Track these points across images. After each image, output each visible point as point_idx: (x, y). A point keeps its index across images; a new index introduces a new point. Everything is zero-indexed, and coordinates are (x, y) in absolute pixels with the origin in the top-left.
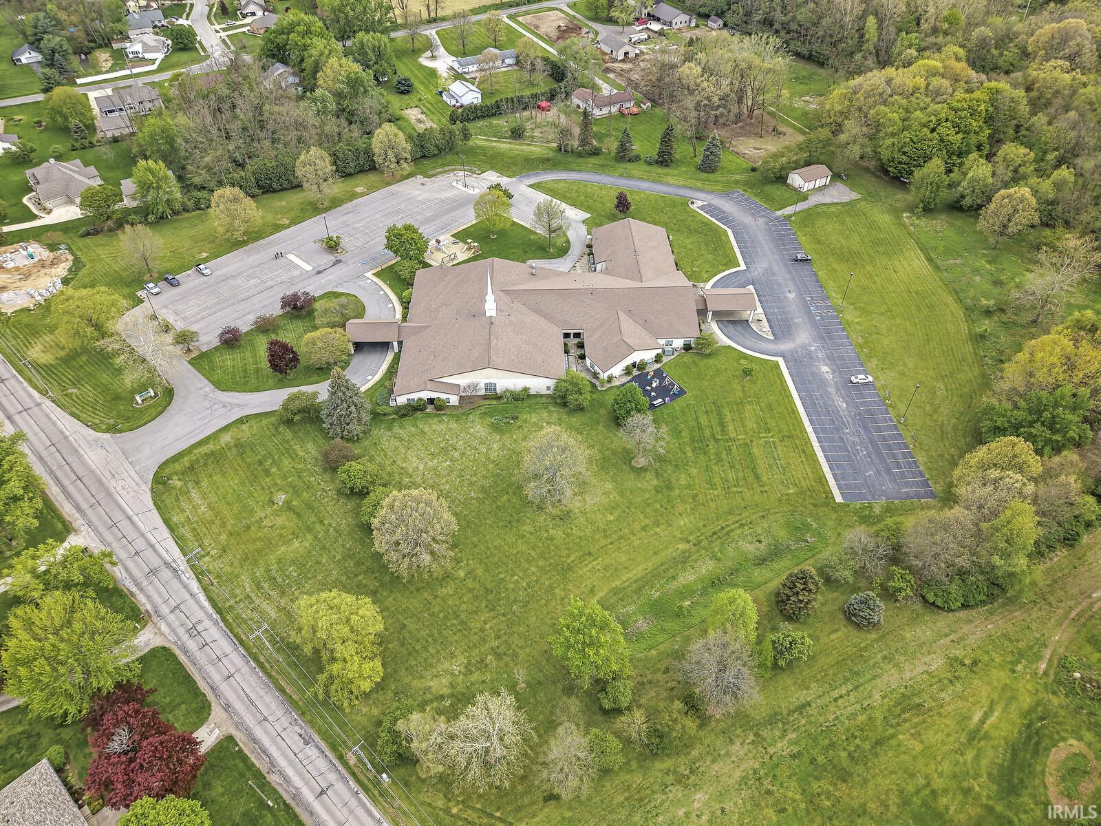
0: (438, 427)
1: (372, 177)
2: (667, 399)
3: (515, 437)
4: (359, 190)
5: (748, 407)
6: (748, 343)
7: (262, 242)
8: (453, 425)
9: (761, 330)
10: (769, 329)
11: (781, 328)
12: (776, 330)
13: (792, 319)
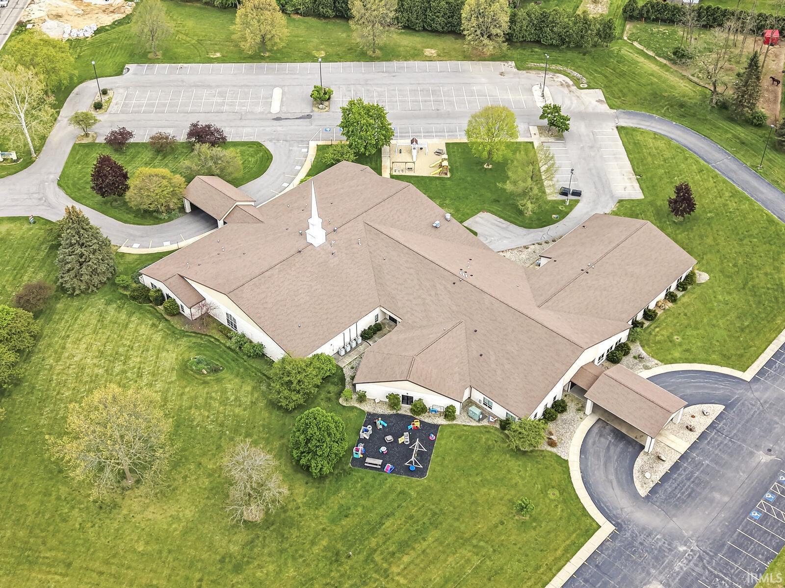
0: (144, 330)
1: (448, 43)
2: (389, 466)
3: (187, 390)
4: (428, 52)
5: (466, 552)
6: (598, 475)
7: (277, 65)
8: (158, 337)
9: (643, 472)
10: (657, 478)
11: (676, 488)
12: (666, 485)
13: (713, 489)
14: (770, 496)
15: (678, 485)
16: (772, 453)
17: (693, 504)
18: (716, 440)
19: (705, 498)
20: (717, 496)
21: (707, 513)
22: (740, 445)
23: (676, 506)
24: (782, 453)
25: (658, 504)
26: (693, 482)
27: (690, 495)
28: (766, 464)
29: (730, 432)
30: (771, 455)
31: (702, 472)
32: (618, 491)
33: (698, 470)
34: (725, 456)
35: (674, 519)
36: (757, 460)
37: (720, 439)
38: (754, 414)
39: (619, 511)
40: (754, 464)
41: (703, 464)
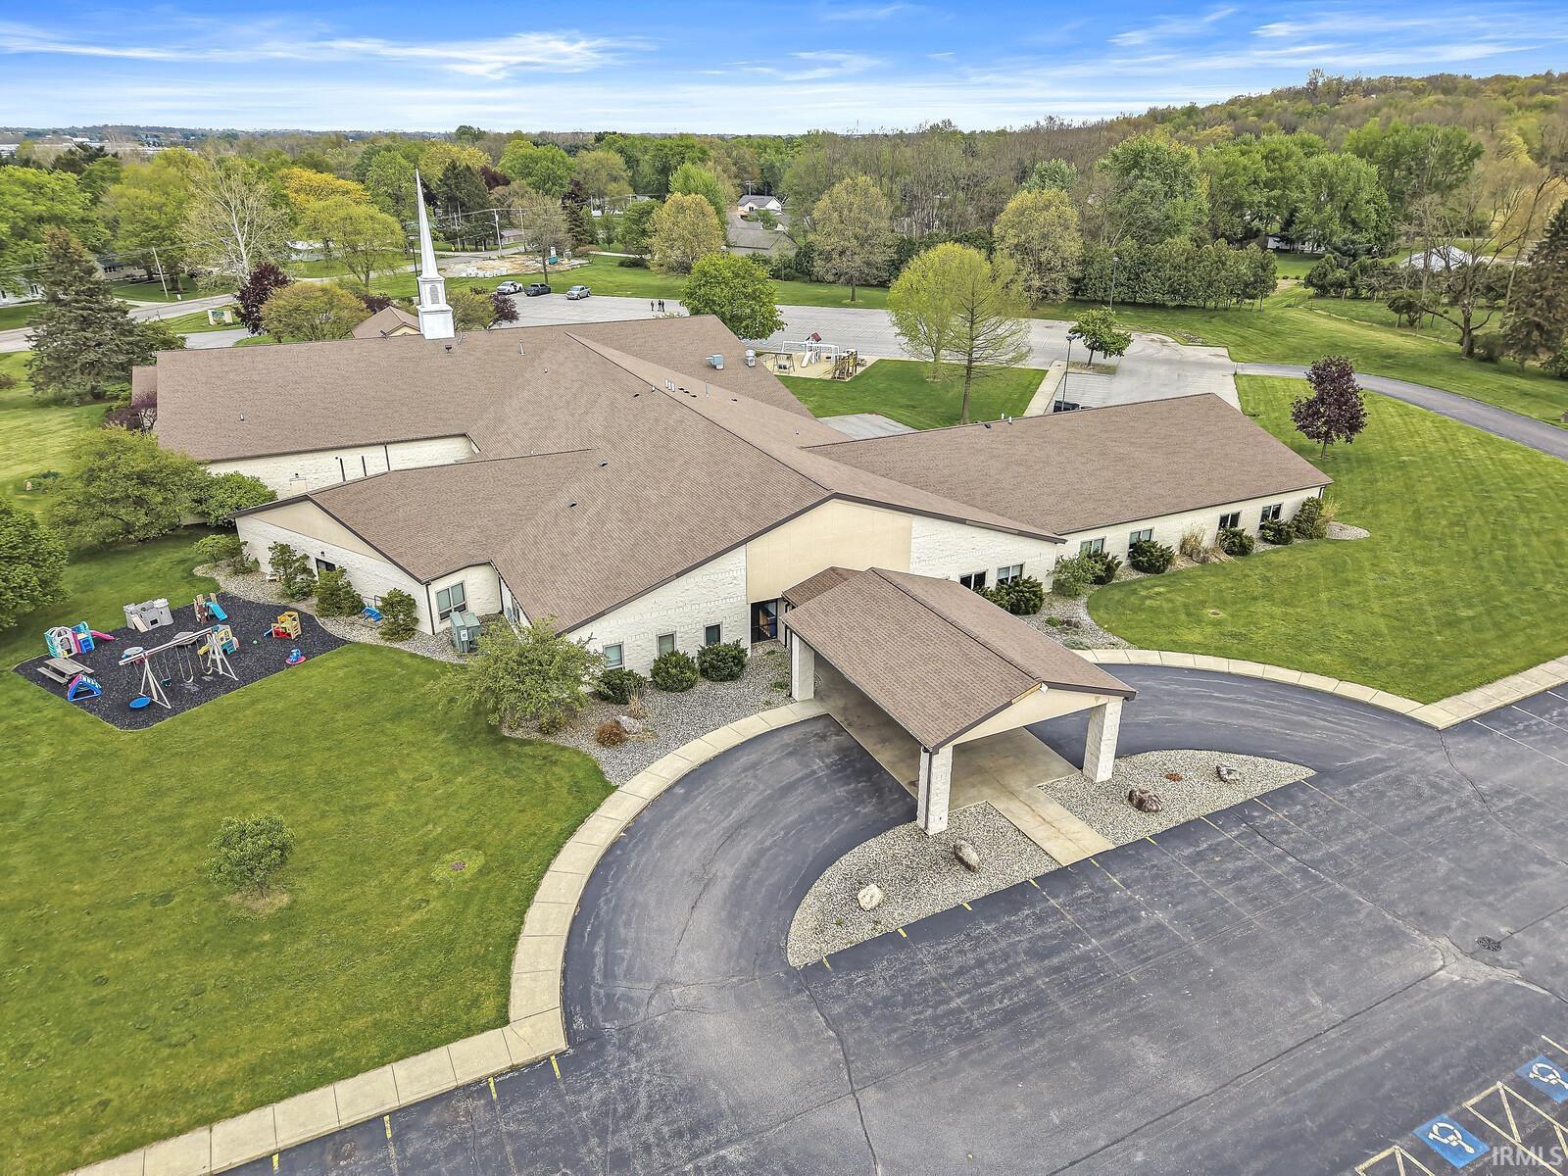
6: (680, 852)
9: (858, 885)
10: (902, 916)
11: (962, 971)
12: (924, 953)
13: (1143, 1022)
14: (1453, 1140)
15: (980, 963)
16: (1502, 955)
17: (1005, 1059)
18: (1237, 854)
19: (1080, 1050)
20: (1148, 1055)
21: (1055, 1117)
22: (1343, 896)
23: (915, 1040)
24: (1558, 969)
25: (837, 1009)
26: (1057, 970)
27: (1009, 1016)
28: (1461, 994)
29: (1309, 844)
30: (1495, 963)
31: (1120, 943)
32: (705, 919)
33: (1106, 932)
34: (1257, 919)
35: (871, 1096)
36: (1418, 967)
37: (1253, 856)
38: (1440, 812)
39: (641, 990)
40: (1394, 979)
41: (1136, 919)
